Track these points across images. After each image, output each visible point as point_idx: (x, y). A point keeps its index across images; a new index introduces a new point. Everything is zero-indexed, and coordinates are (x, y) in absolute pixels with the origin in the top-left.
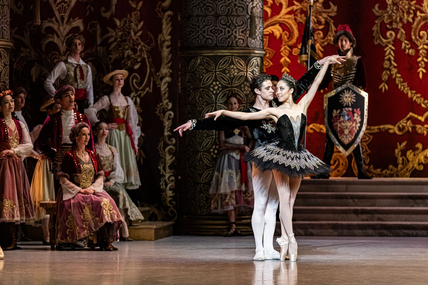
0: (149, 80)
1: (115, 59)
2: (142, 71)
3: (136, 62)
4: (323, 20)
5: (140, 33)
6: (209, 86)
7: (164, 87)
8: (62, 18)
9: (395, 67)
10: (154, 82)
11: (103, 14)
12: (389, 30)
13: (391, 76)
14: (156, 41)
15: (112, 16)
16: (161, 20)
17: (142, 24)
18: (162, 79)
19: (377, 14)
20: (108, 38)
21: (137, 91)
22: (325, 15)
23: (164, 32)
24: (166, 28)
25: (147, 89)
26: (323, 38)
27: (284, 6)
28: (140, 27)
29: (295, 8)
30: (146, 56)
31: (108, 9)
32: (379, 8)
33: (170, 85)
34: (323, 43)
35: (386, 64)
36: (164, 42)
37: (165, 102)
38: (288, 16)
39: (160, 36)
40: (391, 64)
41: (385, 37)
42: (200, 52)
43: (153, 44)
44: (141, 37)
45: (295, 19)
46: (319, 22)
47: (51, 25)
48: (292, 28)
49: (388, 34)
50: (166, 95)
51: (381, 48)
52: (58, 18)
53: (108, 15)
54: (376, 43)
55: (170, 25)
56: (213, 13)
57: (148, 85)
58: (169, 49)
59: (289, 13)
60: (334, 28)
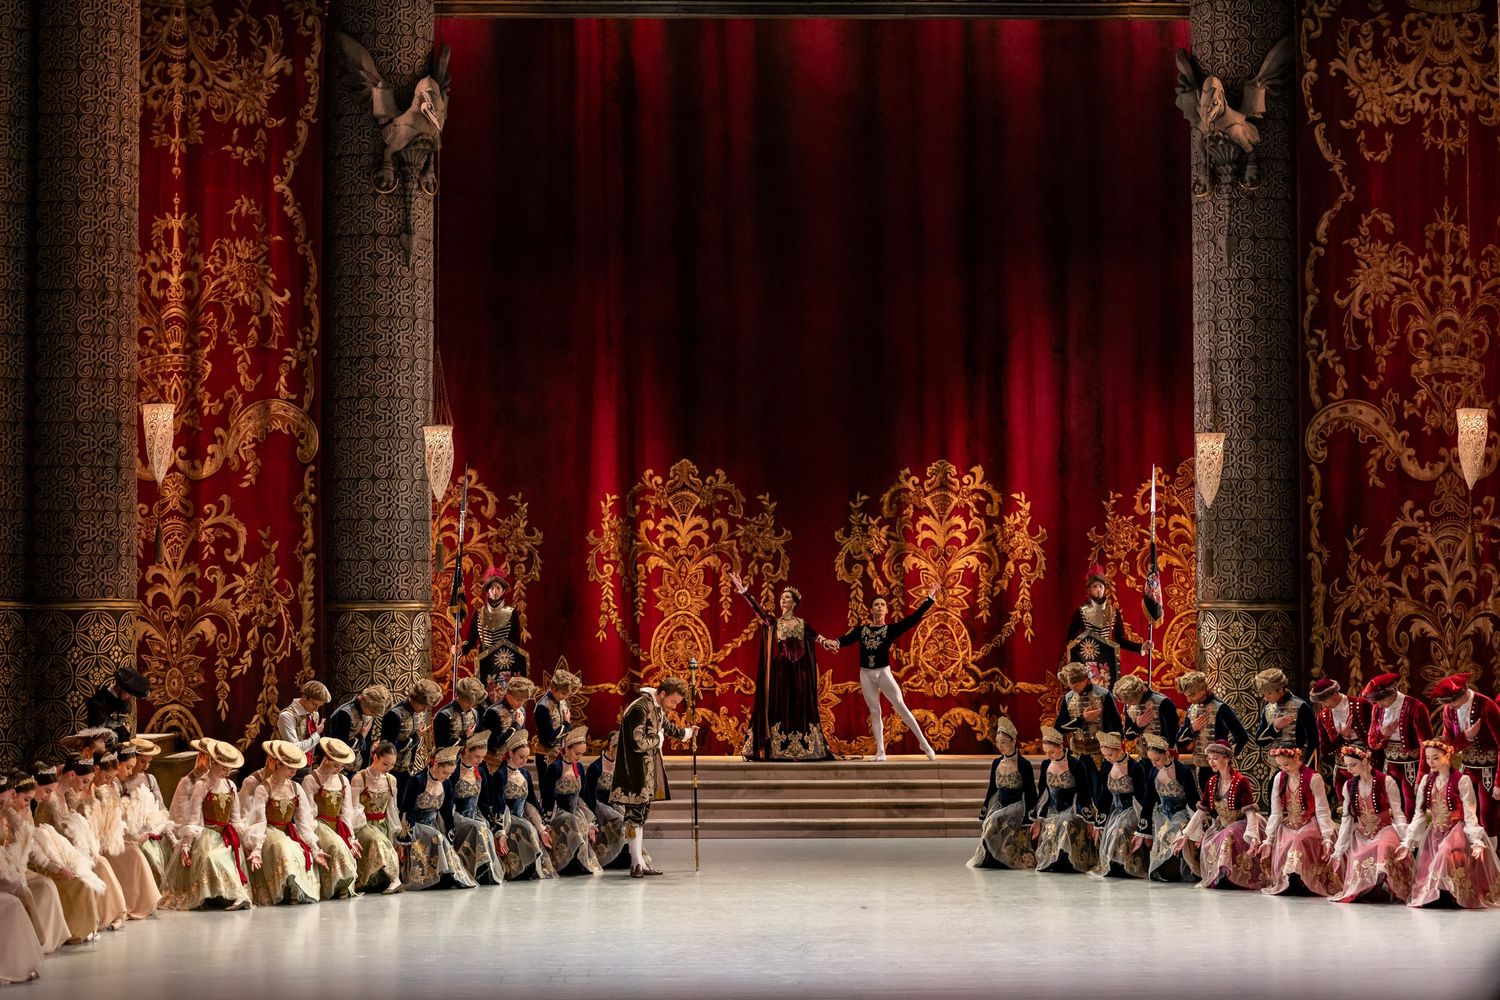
0: (287, 641)
1: (244, 616)
2: (278, 630)
3: (270, 618)
4: (525, 550)
5: (276, 581)
6: (364, 649)
7: (305, 651)
8: (175, 563)
9: (614, 610)
10: (293, 644)
11: (229, 558)
12: (607, 562)
13: (610, 621)
14: (296, 592)
15: (239, 560)
16: (301, 565)
17: (278, 569)
18: (302, 640)
19: (592, 543)
20: (235, 589)
21: (271, 655)
22: (528, 544)
23: (306, 579)
24: (308, 575)
25: (285, 653)
26: (526, 573)
27: (475, 533)
28: (275, 572)
29: (490, 534)
30: (282, 611)
31: (234, 550)
32: (594, 534)
33: (313, 647)
34: (525, 579)
35: (604, 607)
36: (305, 592)
37: (307, 668)
38: (480, 545)
39: (301, 586)
40: (609, 607)
41: (602, 572)
42: (350, 606)
43: (292, 596)
44: (276, 586)
45: (490, 549)
46: (520, 553)
47: (158, 571)
48: (485, 559)
49: (605, 567)
50: (308, 661)
51: (598, 586)
52: (170, 563)
53: (234, 559)
54: (591, 580)
55: (312, 571)
56: (369, 556)
57: (285, 648)
58: (311, 602)
59: (481, 541)
60: (539, 561)
